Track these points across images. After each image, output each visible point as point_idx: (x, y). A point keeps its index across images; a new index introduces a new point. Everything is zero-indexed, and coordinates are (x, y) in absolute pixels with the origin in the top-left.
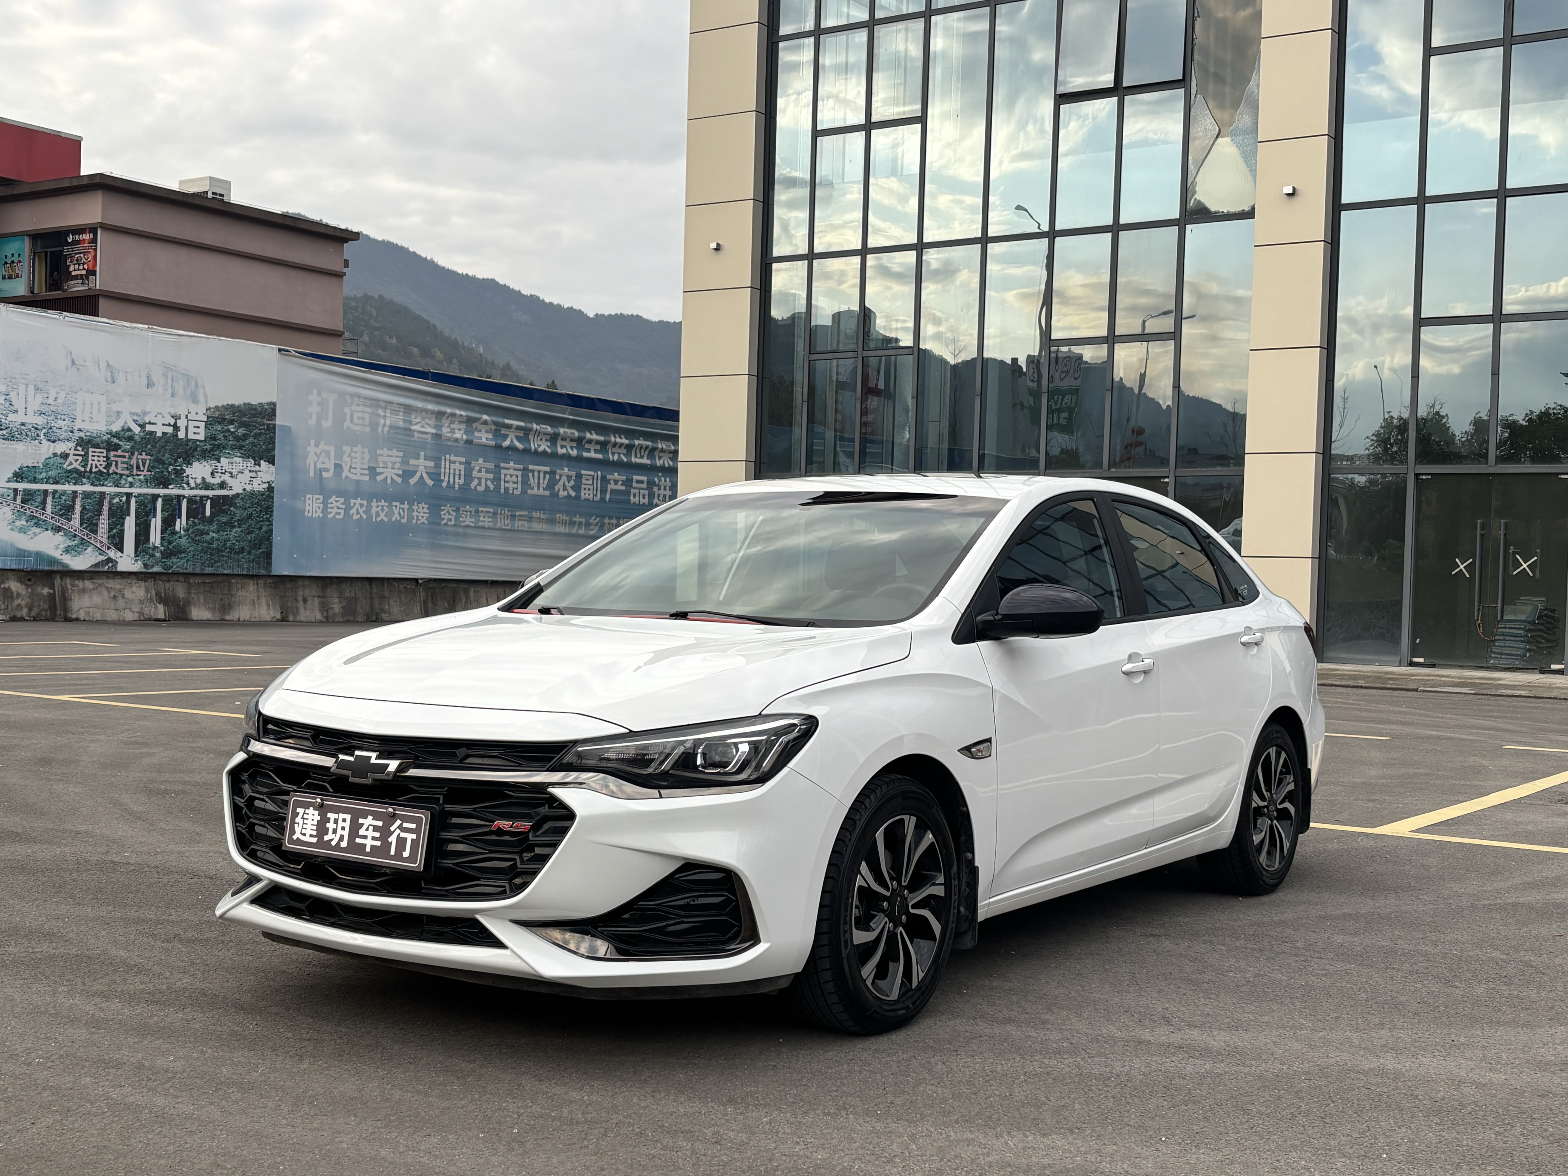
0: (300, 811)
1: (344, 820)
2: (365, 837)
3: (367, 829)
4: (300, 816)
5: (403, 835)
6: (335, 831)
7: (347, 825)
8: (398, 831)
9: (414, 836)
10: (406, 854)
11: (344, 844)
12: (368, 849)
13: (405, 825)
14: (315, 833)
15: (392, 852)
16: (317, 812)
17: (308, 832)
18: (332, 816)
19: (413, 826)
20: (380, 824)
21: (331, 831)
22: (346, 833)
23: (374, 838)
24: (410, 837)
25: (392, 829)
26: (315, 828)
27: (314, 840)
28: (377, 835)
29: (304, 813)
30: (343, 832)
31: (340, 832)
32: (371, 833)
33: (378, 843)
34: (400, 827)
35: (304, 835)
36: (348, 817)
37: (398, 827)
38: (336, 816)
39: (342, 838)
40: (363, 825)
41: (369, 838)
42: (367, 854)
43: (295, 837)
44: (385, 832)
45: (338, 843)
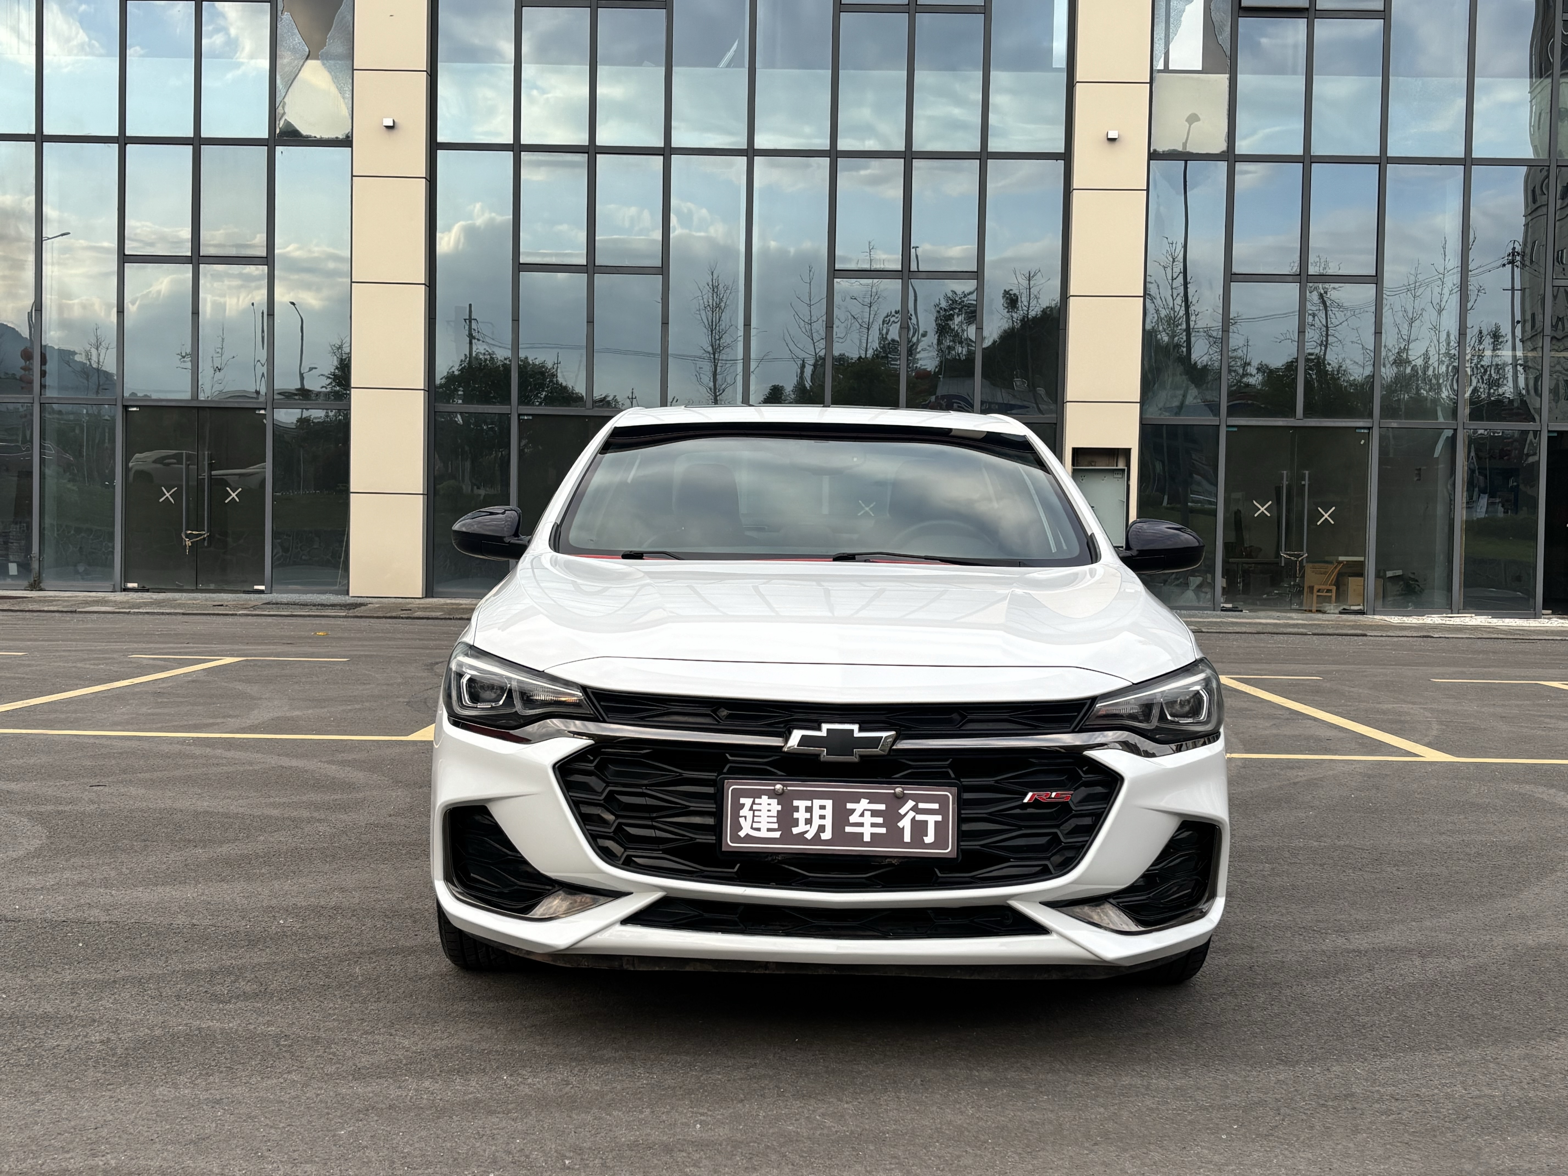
0: (747, 802)
1: (823, 807)
2: (861, 825)
3: (862, 815)
4: (747, 807)
5: (919, 817)
6: (809, 822)
7: (828, 812)
8: (912, 814)
9: (939, 818)
10: (929, 839)
11: (827, 835)
12: (867, 838)
13: (921, 806)
14: (776, 826)
15: (907, 838)
16: (774, 802)
17: (764, 826)
18: (802, 804)
19: (936, 806)
20: (882, 807)
21: (802, 822)
22: (828, 823)
23: (873, 825)
24: (932, 820)
25: (902, 811)
26: (775, 820)
27: (777, 835)
28: (880, 820)
29: (754, 803)
30: (822, 822)
31: (817, 822)
32: (868, 819)
33: (883, 830)
34: (915, 809)
35: (759, 829)
36: (829, 803)
37: (911, 809)
38: (809, 803)
39: (822, 828)
40: (853, 811)
41: (867, 825)
42: (867, 844)
43: (742, 834)
44: (891, 818)
45: (817, 835)
